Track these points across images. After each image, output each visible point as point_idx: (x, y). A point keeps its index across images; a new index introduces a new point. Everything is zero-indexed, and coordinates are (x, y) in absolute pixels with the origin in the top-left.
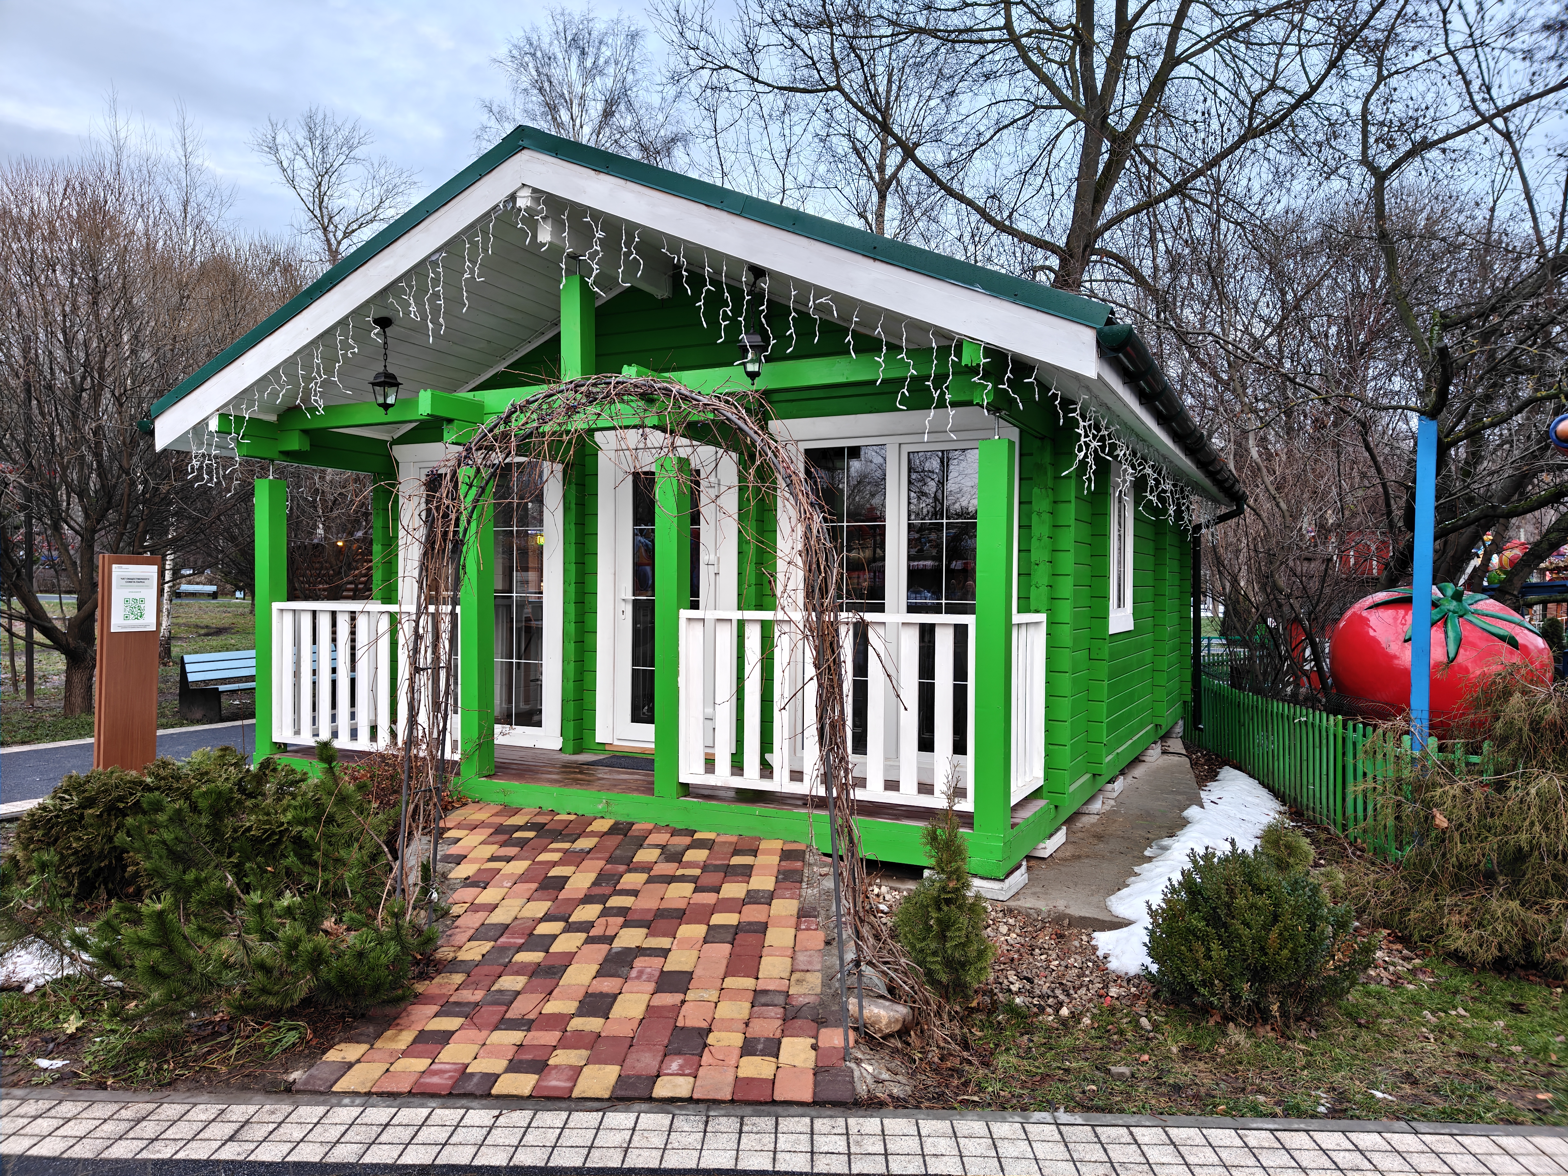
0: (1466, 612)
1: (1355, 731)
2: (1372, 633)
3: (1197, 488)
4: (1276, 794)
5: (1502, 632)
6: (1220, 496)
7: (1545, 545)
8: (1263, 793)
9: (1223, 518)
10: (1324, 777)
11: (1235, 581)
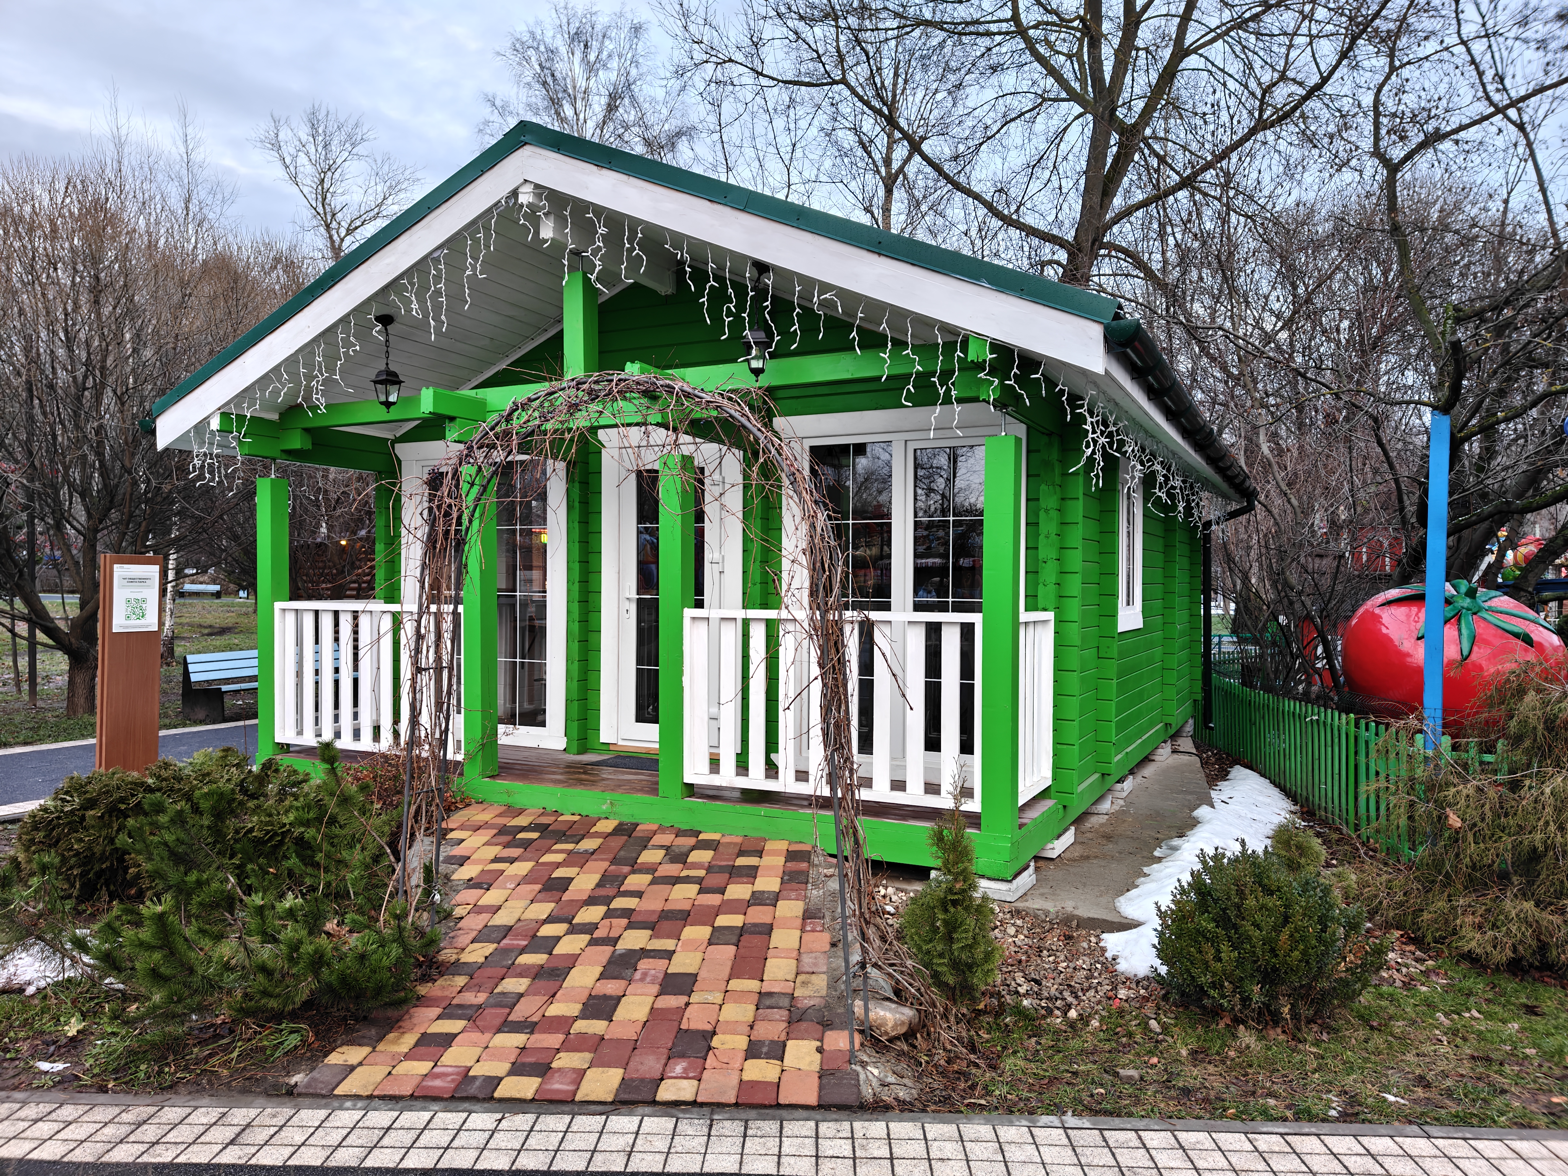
0: (1480, 609)
1: (1367, 729)
2: (1384, 630)
3: (1207, 484)
4: (1288, 793)
5: (1516, 629)
6: (1231, 492)
7: (1560, 541)
8: (1275, 792)
9: (1233, 515)
10: (1336, 777)
11: (1246, 579)
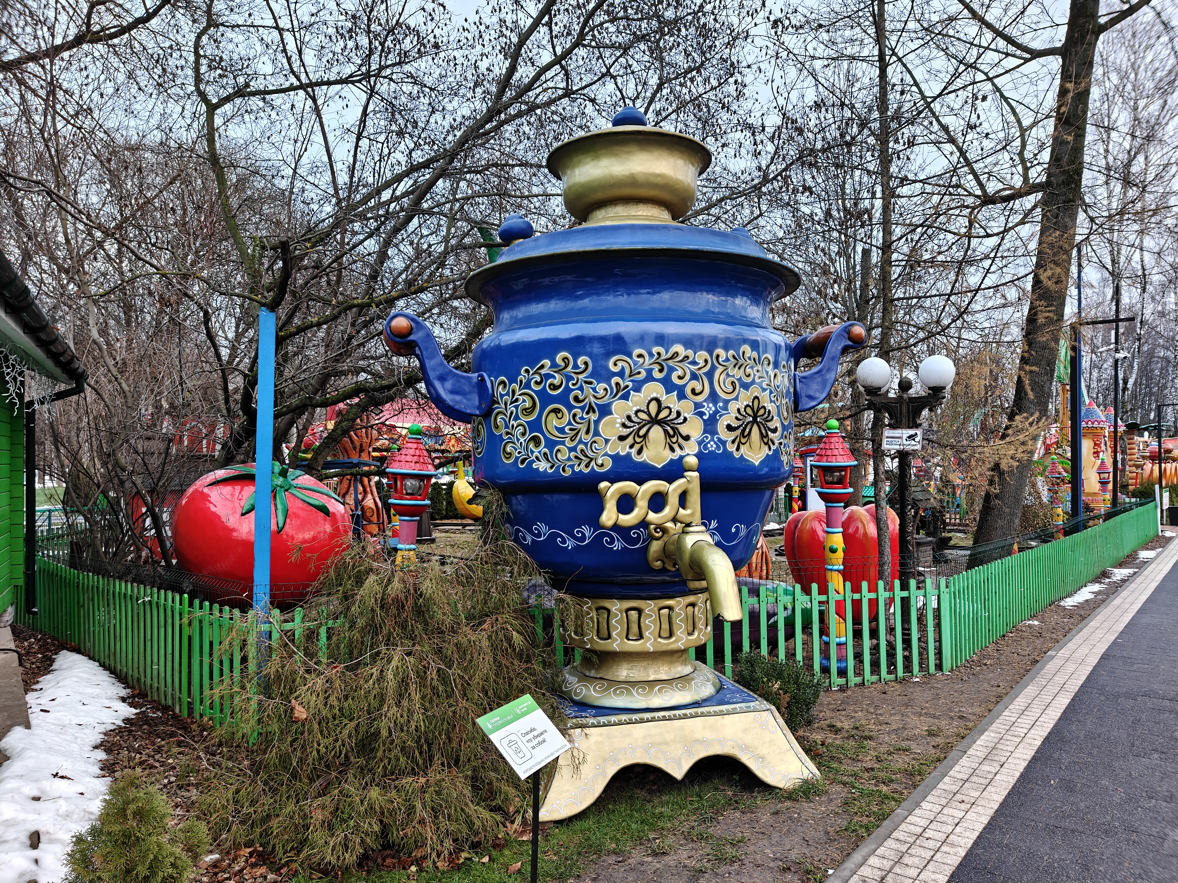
0: (291, 486)
1: (201, 607)
2: (213, 508)
3: (36, 365)
4: (121, 677)
5: (316, 503)
6: (57, 371)
7: (339, 431)
9: (60, 396)
10: (169, 657)
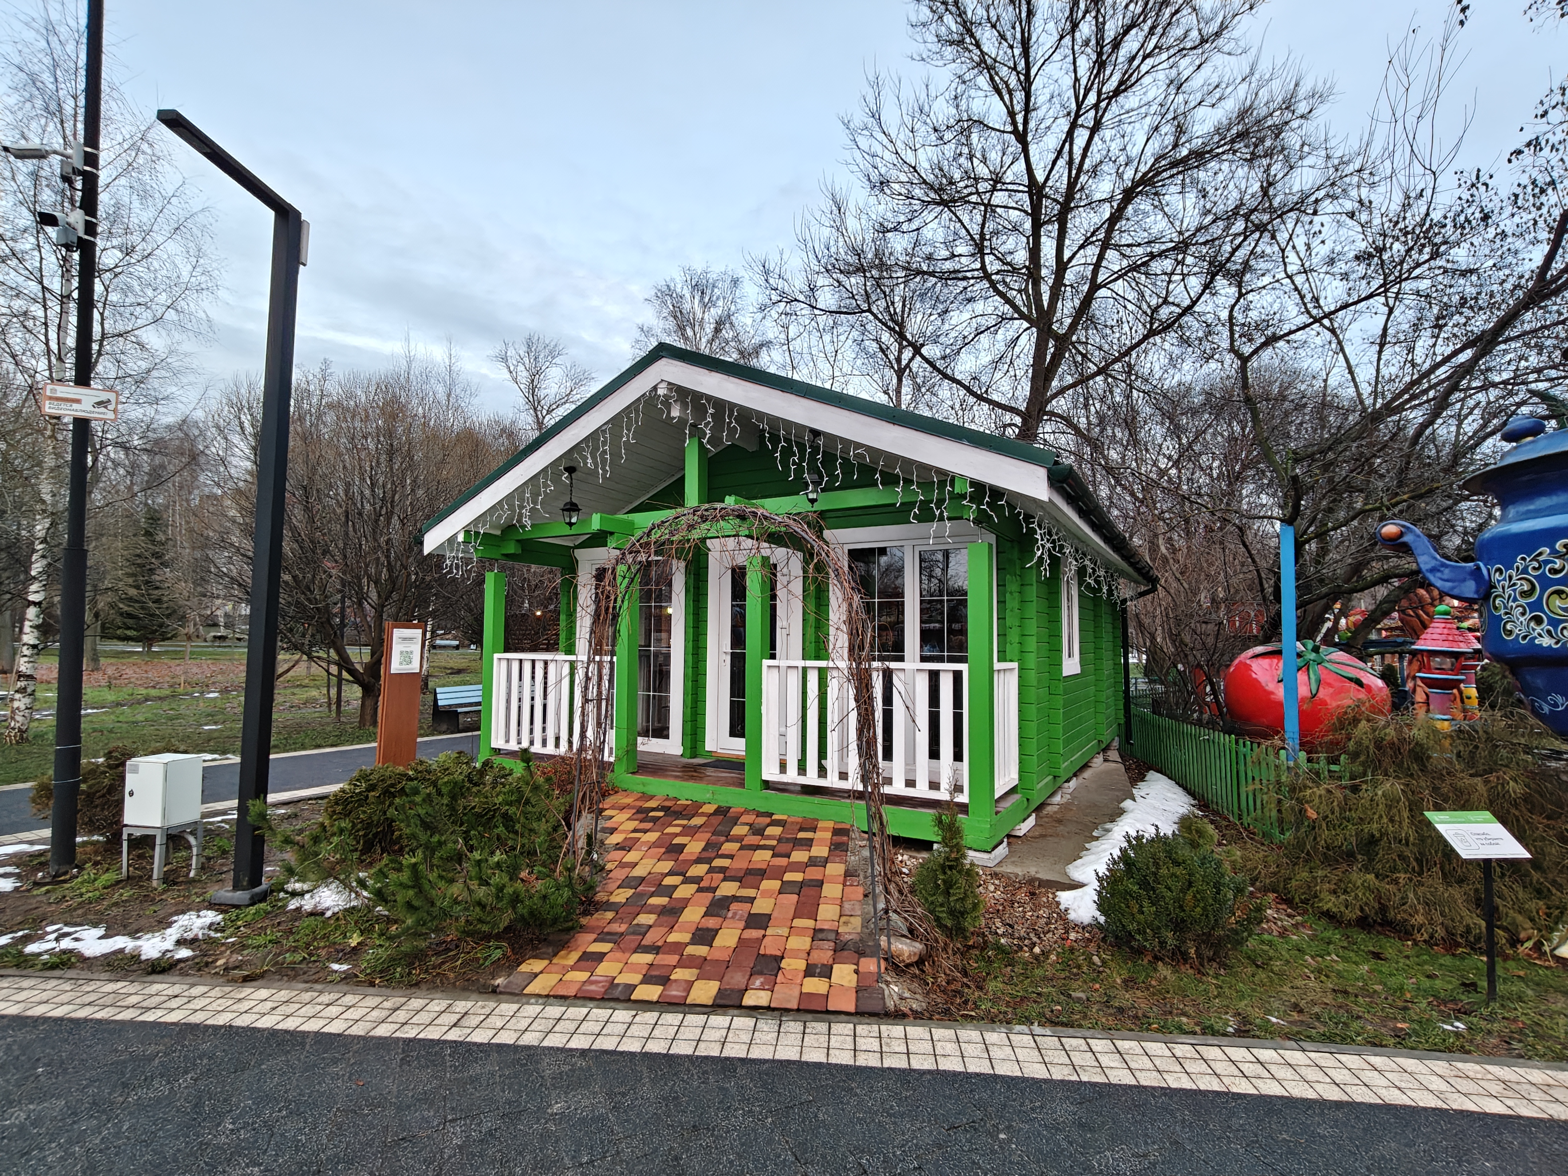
0: (1323, 661)
1: (1244, 746)
2: (1254, 676)
3: (1122, 573)
4: (1189, 791)
5: (1350, 675)
6: (1140, 579)
7: (1378, 613)
9: (1142, 594)
10: (1224, 780)
11: (1153, 638)
